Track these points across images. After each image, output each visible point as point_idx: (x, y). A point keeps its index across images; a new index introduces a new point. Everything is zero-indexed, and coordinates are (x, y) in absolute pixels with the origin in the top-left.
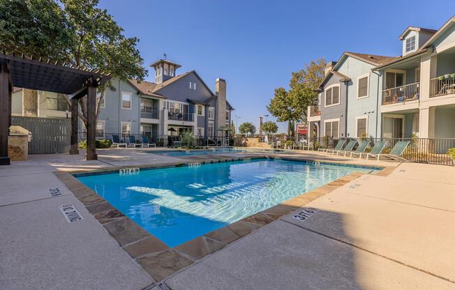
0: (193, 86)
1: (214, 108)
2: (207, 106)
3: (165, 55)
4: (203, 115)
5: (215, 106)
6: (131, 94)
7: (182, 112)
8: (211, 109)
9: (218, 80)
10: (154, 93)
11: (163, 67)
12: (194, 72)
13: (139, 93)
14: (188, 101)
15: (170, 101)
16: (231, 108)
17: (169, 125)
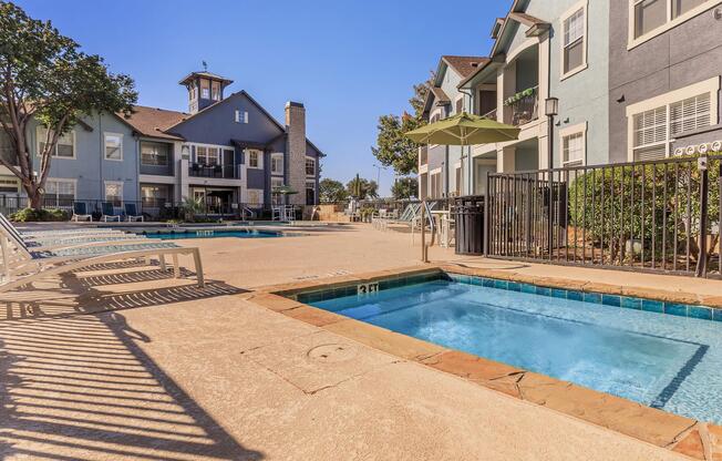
0: (242, 116)
1: (282, 154)
2: (267, 151)
3: (204, 64)
4: (261, 165)
5: (285, 150)
6: (122, 135)
7: (221, 161)
8: (277, 156)
9: (288, 104)
10: (166, 133)
11: (199, 86)
12: (243, 93)
13: (135, 133)
14: (233, 143)
15: (197, 145)
16: (318, 154)
17: (191, 186)
